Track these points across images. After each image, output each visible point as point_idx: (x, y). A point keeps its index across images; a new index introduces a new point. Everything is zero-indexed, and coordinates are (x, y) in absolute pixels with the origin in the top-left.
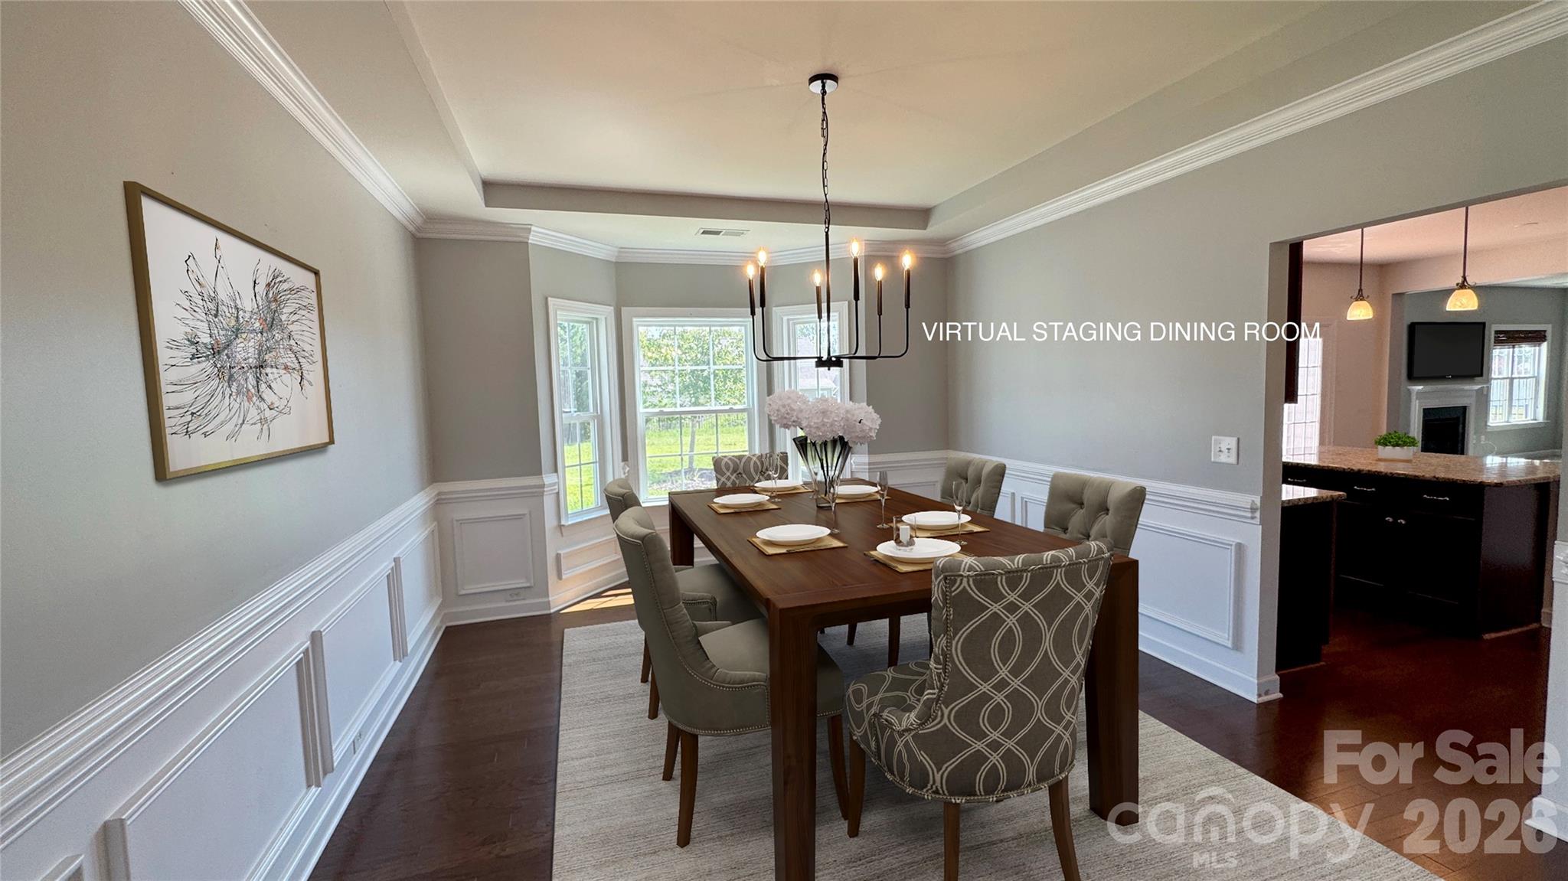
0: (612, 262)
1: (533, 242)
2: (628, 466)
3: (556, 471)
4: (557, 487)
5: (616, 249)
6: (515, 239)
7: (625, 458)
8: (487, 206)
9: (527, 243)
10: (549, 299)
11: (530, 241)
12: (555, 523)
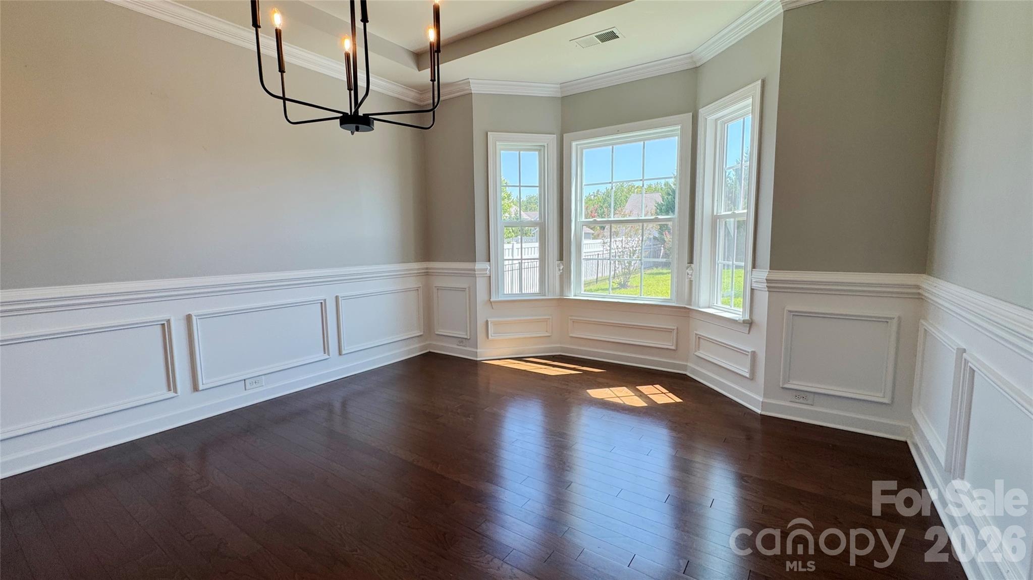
0: (559, 98)
1: (475, 92)
2: (563, 264)
3: (489, 261)
4: (488, 272)
5: (559, 86)
6: (462, 93)
7: (561, 258)
8: (419, 71)
9: (472, 93)
10: (489, 133)
11: (473, 92)
12: (486, 298)
